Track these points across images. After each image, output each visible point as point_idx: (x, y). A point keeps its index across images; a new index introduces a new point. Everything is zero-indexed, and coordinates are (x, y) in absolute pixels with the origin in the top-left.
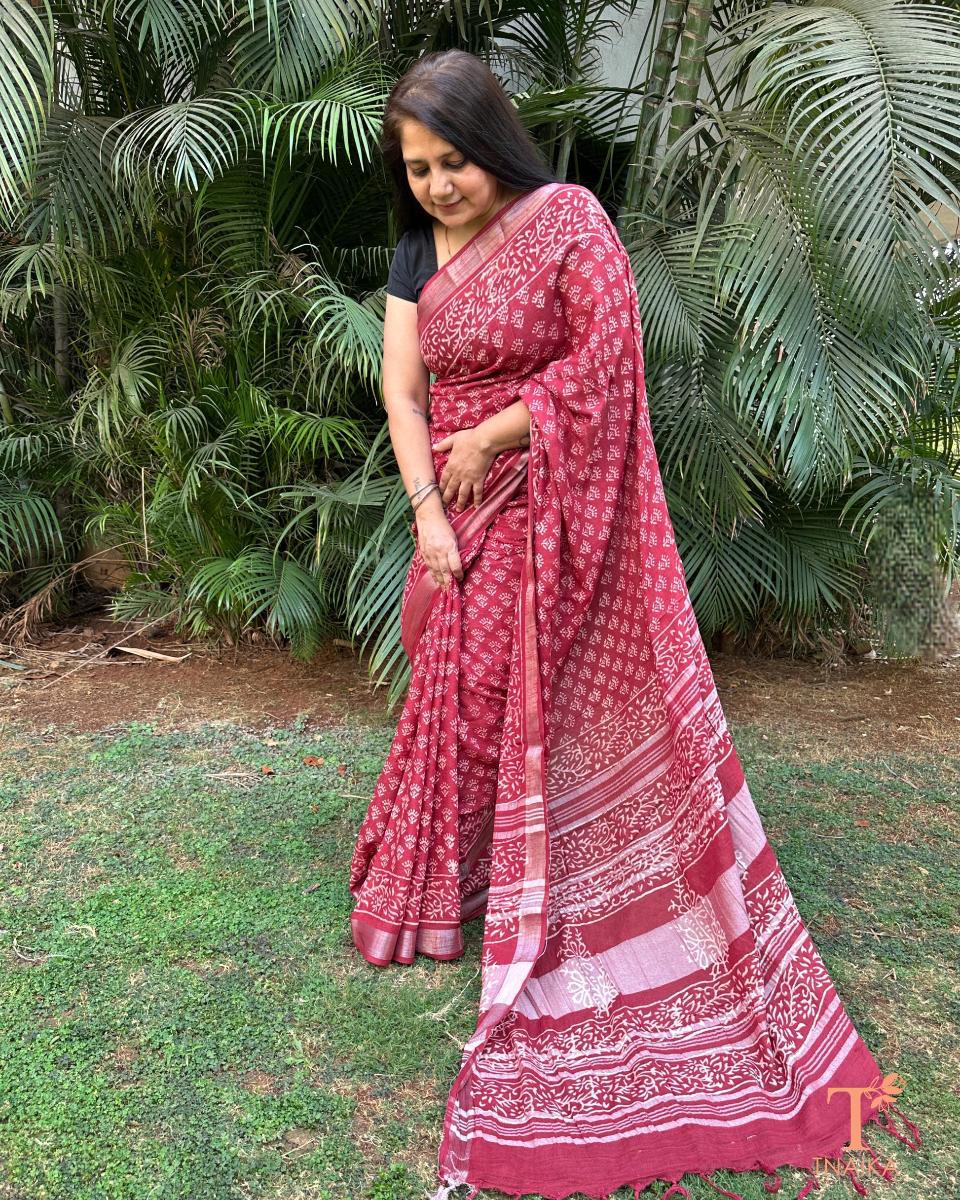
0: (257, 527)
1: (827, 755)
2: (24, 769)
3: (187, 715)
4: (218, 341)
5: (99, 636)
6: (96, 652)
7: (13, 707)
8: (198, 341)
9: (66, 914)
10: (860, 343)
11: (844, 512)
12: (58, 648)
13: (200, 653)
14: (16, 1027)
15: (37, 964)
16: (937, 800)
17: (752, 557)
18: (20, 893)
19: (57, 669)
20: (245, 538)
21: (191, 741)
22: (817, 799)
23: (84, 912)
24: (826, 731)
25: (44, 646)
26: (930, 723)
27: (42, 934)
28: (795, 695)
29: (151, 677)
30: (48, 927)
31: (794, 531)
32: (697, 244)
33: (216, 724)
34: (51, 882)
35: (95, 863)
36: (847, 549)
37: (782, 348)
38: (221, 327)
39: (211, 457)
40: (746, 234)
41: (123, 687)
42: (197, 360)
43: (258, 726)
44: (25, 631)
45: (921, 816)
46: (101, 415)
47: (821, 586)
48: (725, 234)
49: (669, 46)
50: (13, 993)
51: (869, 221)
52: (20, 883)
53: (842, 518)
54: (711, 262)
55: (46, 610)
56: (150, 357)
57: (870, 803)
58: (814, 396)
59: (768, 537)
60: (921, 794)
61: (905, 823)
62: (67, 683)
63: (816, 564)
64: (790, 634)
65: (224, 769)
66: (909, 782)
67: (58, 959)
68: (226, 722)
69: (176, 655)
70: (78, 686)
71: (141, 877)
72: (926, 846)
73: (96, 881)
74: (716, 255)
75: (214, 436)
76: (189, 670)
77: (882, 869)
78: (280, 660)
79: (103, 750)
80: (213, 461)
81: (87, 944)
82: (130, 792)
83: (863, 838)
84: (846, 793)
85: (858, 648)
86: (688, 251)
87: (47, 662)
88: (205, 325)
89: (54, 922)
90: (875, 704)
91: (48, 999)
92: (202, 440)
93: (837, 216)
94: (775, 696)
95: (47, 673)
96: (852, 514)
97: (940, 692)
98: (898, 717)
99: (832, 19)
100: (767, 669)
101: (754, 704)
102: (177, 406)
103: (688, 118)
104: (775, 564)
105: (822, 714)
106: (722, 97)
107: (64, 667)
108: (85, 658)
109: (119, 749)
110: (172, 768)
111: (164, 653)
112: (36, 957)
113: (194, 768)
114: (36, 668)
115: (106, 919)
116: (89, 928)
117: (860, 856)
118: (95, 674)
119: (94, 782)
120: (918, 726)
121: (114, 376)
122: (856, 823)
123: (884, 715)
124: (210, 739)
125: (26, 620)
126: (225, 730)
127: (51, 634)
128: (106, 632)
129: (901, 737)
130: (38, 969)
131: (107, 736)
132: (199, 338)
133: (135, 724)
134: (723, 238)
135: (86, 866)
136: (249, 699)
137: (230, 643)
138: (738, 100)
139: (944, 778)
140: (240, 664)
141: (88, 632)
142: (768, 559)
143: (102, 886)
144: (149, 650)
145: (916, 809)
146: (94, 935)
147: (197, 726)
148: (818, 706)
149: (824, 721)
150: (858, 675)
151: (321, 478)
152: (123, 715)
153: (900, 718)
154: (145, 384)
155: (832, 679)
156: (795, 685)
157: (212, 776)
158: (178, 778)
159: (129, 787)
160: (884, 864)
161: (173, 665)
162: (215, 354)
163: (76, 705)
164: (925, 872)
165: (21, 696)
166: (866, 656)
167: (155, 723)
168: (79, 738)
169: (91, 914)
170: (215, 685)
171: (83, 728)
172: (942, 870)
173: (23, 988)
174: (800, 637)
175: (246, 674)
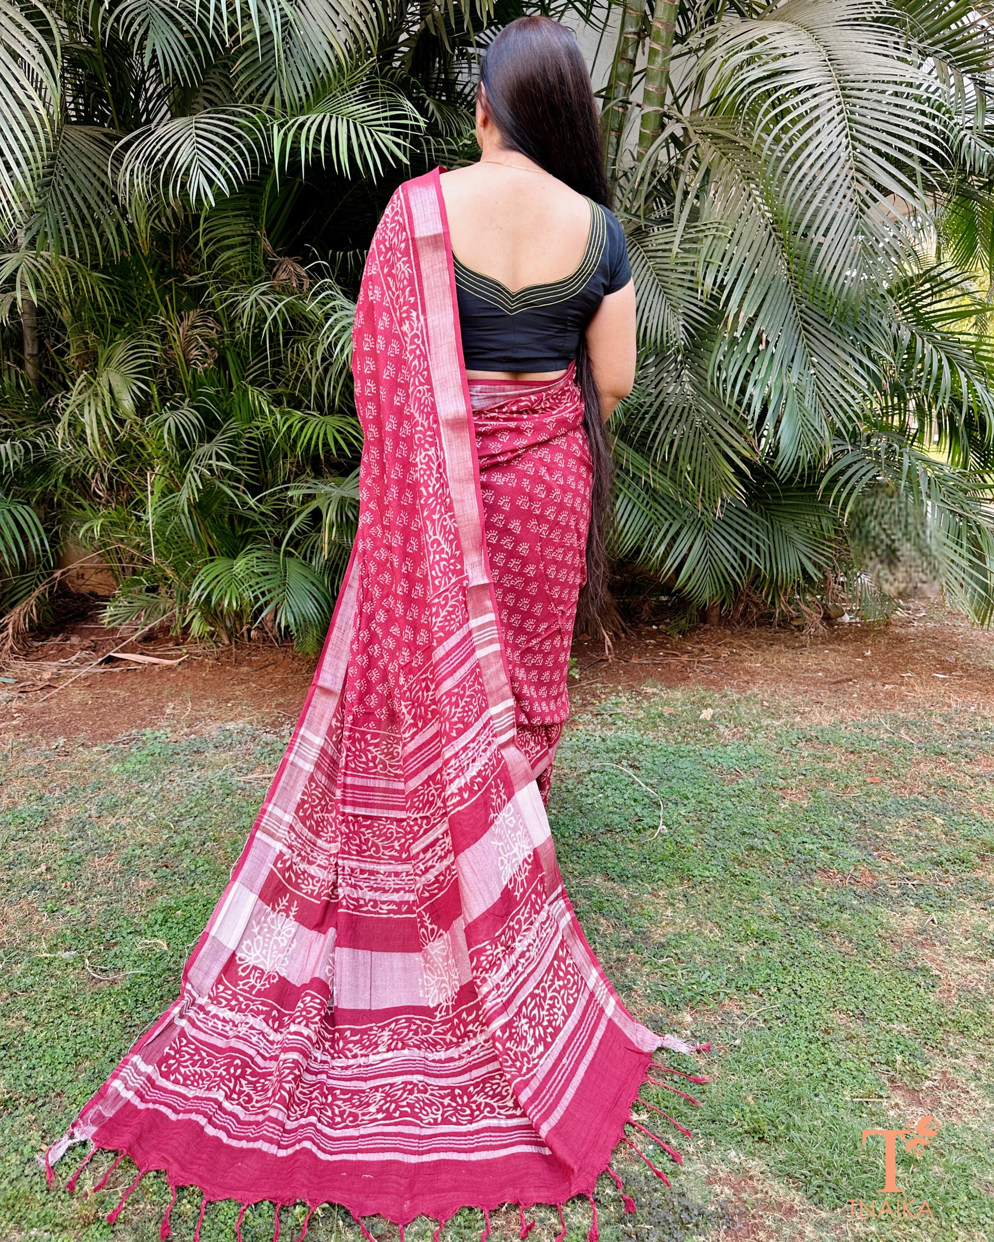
0: (255, 523)
1: (828, 718)
2: (44, 786)
3: (197, 719)
4: (210, 343)
5: (87, 643)
6: (87, 660)
7: (14, 723)
8: (189, 343)
9: (132, 929)
10: (833, 329)
11: (822, 486)
12: (46, 657)
13: (196, 654)
14: (111, 1047)
15: (114, 982)
16: (936, 753)
17: (737, 531)
18: (75, 912)
19: (49, 680)
20: (242, 536)
21: (211, 745)
22: (828, 760)
23: (150, 926)
24: (818, 695)
25: (31, 657)
26: (912, 681)
27: (112, 953)
28: (783, 661)
29: (149, 682)
30: (116, 944)
31: (773, 507)
32: (677, 240)
33: (231, 726)
34: (104, 898)
35: (145, 877)
36: (824, 522)
37: (764, 336)
38: (212, 329)
39: (210, 458)
40: (722, 231)
41: (123, 694)
42: (187, 361)
43: (273, 724)
44: (10, 642)
45: (925, 769)
46: (89, 419)
47: (802, 557)
48: (703, 231)
49: (630, 54)
50: (98, 1013)
51: (833, 219)
52: (72, 902)
53: (820, 492)
54: (691, 258)
55: (31, 620)
56: (143, 361)
57: (876, 760)
58: (794, 380)
59: (749, 512)
60: (920, 749)
61: (912, 777)
62: (65, 693)
63: (796, 537)
64: (773, 603)
65: (252, 771)
66: (907, 738)
67: (136, 975)
68: (240, 724)
69: (170, 658)
70: (78, 696)
71: (197, 886)
72: (935, 797)
73: (152, 893)
74: (697, 251)
75: (211, 437)
76: (188, 672)
77: (901, 821)
78: (281, 656)
79: (123, 761)
80: (214, 462)
81: (160, 958)
82: (161, 801)
83: (877, 794)
84: (852, 752)
85: (832, 613)
86: (667, 247)
87: (39, 673)
88: (196, 327)
89: (119, 939)
90: (858, 665)
91: (135, 1016)
92: (201, 441)
93: (803, 214)
94: (765, 663)
95: (41, 684)
96: (829, 488)
97: (915, 650)
98: (882, 677)
99: (787, 33)
100: (751, 638)
101: (747, 672)
102: (173, 408)
103: (657, 123)
104: (758, 537)
105: (812, 678)
106: (681, 101)
107: (57, 678)
108: (77, 667)
109: (139, 758)
110: (198, 774)
111: (158, 657)
112: (112, 976)
113: (221, 773)
114: (28, 680)
115: (174, 931)
116: (159, 941)
117: (878, 811)
118: (90, 682)
119: (122, 794)
120: (902, 684)
121: (103, 380)
122: (868, 780)
123: (868, 676)
124: (229, 741)
125: (10, 631)
126: (241, 732)
127: (36, 644)
128: (93, 638)
129: (889, 696)
130: (117, 988)
131: (121, 746)
132: (189, 341)
133: (148, 731)
134: (701, 235)
135: (137, 880)
136: (258, 698)
137: (227, 642)
138: (696, 104)
139: (937, 732)
140: (239, 663)
141: (75, 640)
142: (751, 532)
143: (159, 899)
144: (142, 654)
145: (919, 763)
146: (166, 948)
147: (212, 730)
148: (807, 671)
149: (815, 684)
150: (836, 638)
151: (318, 474)
152: (131, 723)
153: (883, 677)
154: (139, 388)
155: (812, 644)
156: (780, 652)
157: (242, 779)
158: (207, 784)
159: (160, 797)
160: (902, 816)
161: (169, 668)
162: (206, 355)
163: (79, 716)
164: (939, 821)
165: (20, 710)
166: (839, 620)
167: (169, 729)
168: (95, 749)
169: (157, 927)
170: (219, 686)
171: (95, 739)
172: (955, 818)
173: (108, 1007)
174: (782, 606)
175: (248, 673)
